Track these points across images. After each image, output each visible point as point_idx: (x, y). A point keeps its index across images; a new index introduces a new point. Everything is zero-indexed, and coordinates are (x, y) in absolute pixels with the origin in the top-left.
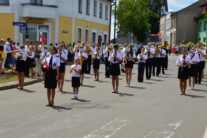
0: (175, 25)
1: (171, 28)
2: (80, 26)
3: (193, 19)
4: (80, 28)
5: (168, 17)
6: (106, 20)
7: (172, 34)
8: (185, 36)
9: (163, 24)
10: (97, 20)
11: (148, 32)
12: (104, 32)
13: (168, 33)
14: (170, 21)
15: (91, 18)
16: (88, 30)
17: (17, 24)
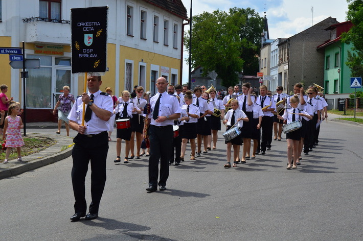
0: (286, 60)
1: (279, 65)
2: (130, 59)
3: (315, 50)
4: (130, 62)
5: (274, 46)
6: (175, 50)
7: (280, 74)
8: (302, 76)
9: (266, 58)
10: (159, 48)
11: (240, 73)
12: (172, 69)
13: (275, 73)
14: (277, 53)
15: (148, 45)
16: (144, 66)
17: (5, 51)
